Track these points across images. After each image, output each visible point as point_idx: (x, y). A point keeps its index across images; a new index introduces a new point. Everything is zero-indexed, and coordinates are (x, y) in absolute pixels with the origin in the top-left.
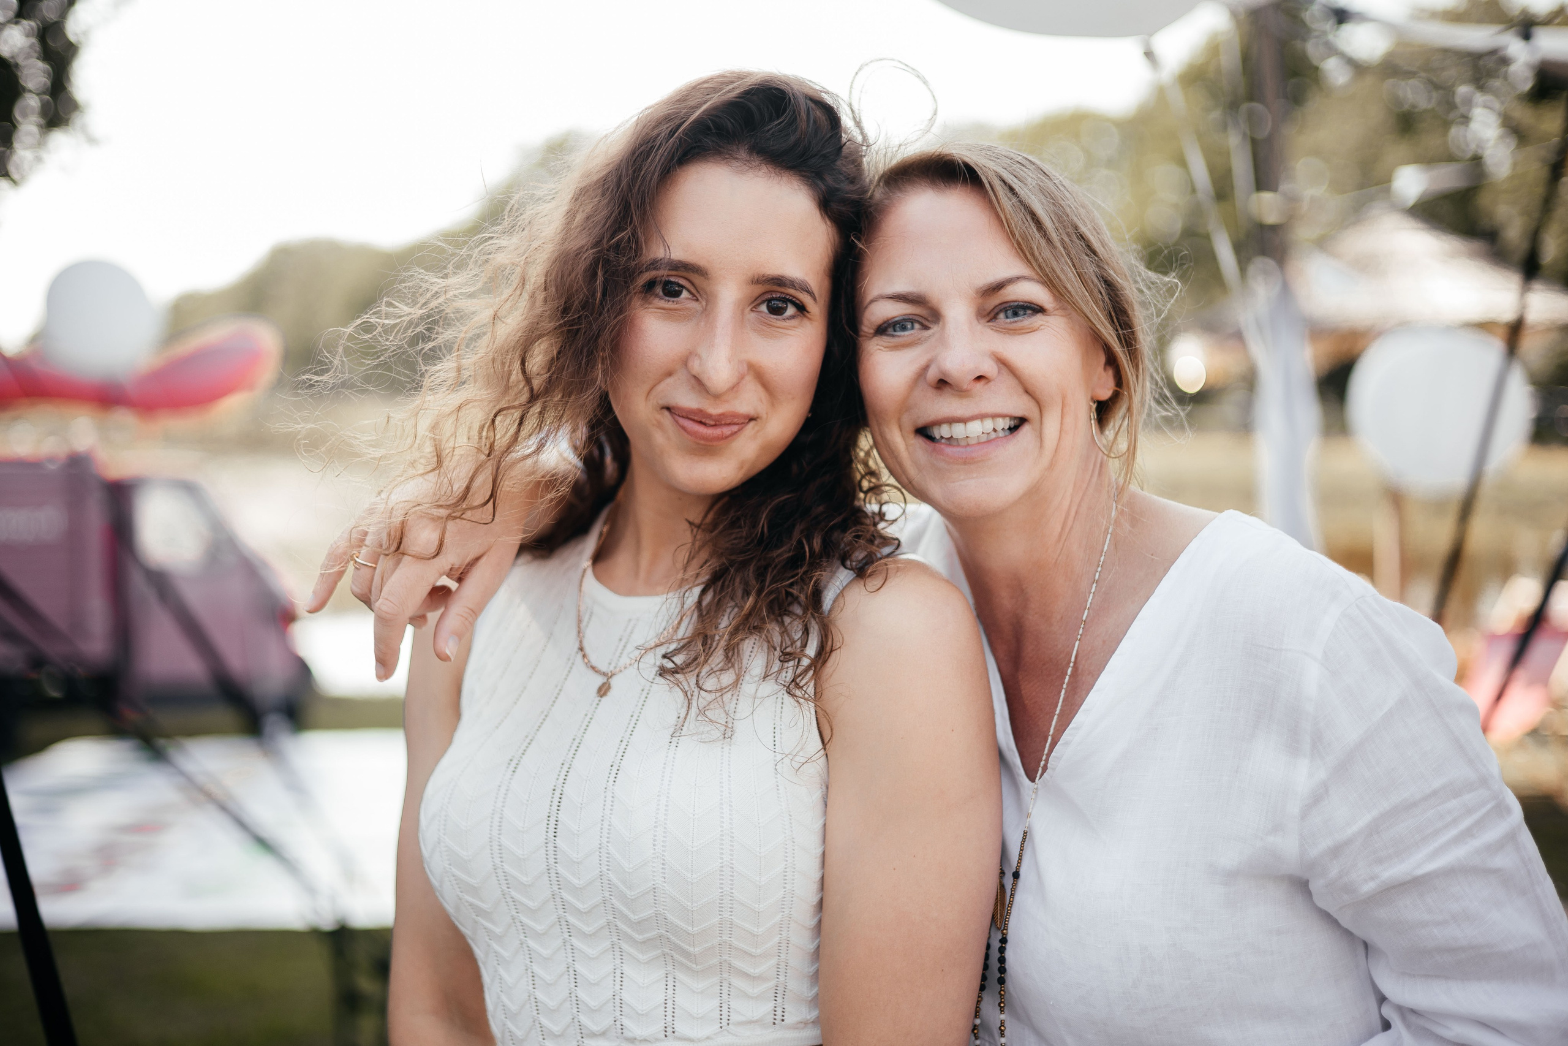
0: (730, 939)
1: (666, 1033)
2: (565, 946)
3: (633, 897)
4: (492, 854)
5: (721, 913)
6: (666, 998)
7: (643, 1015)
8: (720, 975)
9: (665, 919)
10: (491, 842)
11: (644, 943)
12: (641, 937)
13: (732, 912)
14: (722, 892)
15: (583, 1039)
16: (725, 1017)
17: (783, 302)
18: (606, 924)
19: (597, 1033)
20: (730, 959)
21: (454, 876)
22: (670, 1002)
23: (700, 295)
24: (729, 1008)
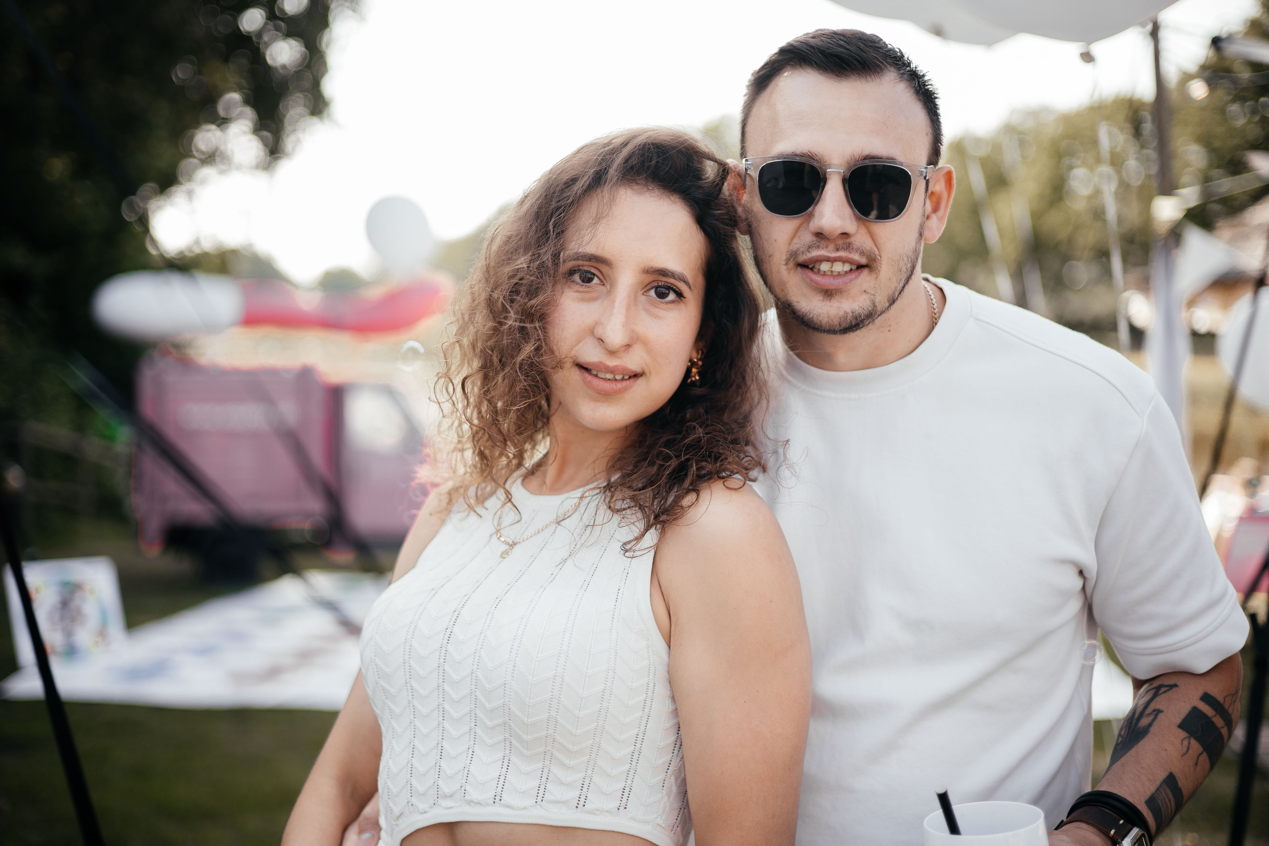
0: (554, 734)
1: (494, 800)
2: (439, 727)
3: (490, 690)
4: (404, 652)
5: (549, 711)
6: (500, 774)
7: (481, 784)
8: (543, 763)
9: (509, 709)
10: (405, 643)
11: (493, 728)
12: (491, 724)
13: (558, 712)
14: (552, 695)
15: (438, 799)
16: (541, 795)
17: (667, 289)
18: (469, 711)
19: (447, 795)
20: (553, 750)
21: (376, 665)
22: (502, 778)
23: (606, 281)
24: (545, 789)
